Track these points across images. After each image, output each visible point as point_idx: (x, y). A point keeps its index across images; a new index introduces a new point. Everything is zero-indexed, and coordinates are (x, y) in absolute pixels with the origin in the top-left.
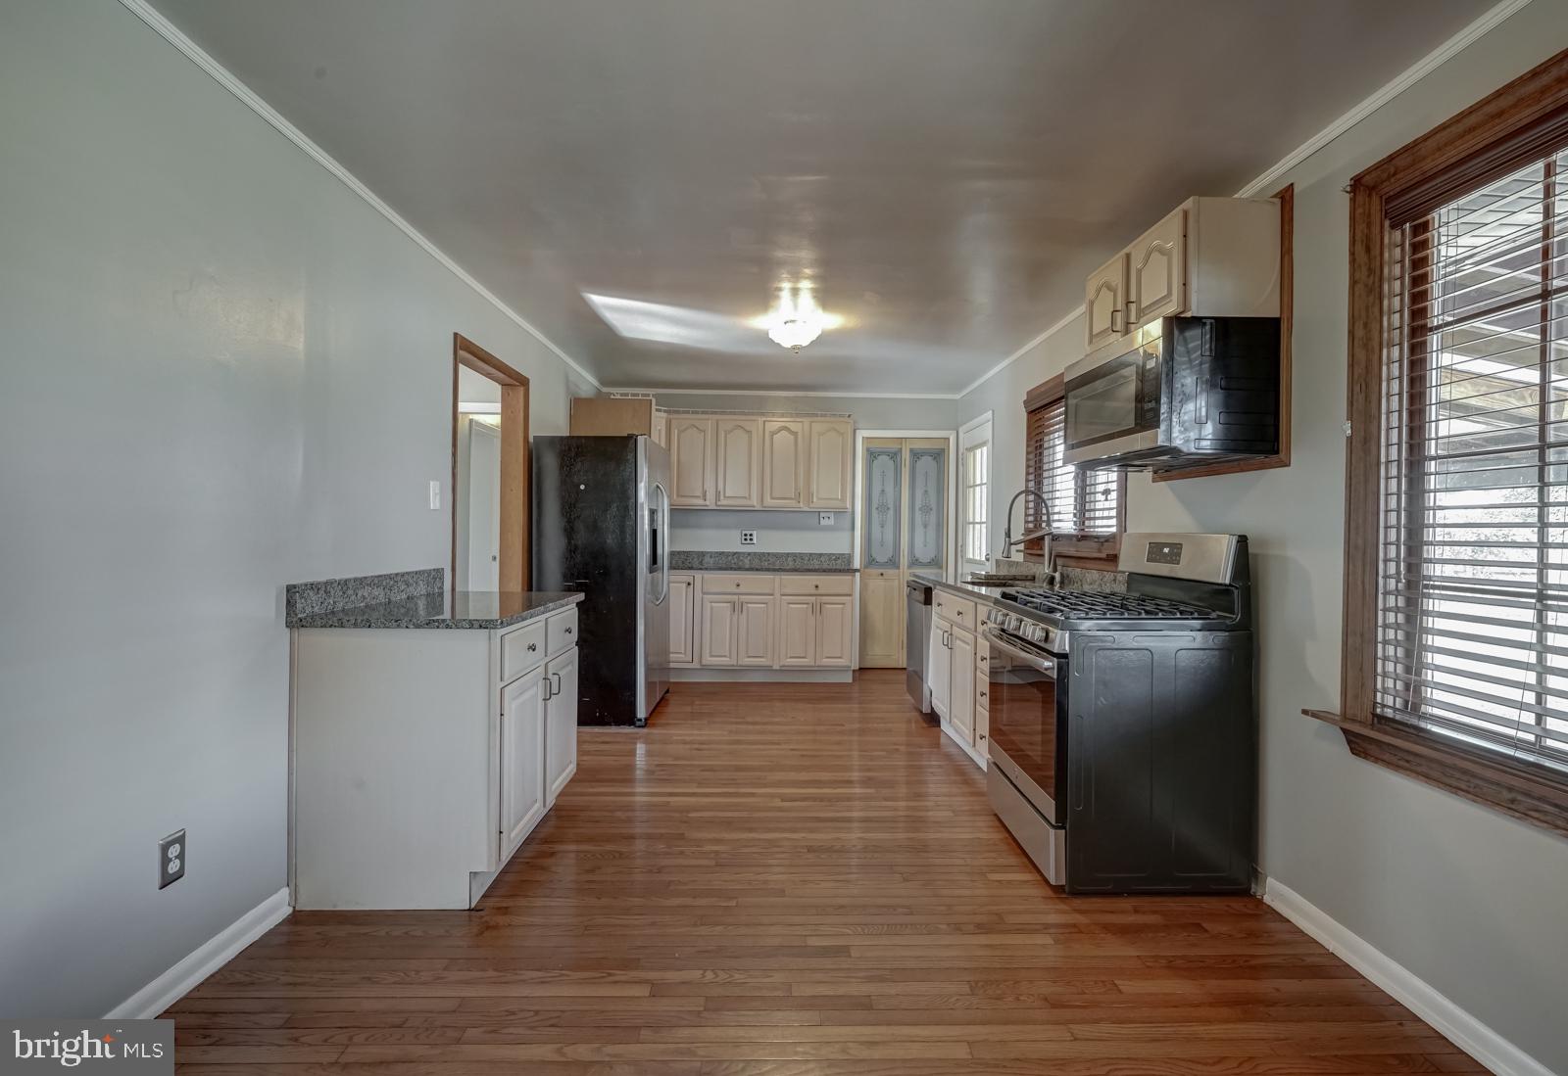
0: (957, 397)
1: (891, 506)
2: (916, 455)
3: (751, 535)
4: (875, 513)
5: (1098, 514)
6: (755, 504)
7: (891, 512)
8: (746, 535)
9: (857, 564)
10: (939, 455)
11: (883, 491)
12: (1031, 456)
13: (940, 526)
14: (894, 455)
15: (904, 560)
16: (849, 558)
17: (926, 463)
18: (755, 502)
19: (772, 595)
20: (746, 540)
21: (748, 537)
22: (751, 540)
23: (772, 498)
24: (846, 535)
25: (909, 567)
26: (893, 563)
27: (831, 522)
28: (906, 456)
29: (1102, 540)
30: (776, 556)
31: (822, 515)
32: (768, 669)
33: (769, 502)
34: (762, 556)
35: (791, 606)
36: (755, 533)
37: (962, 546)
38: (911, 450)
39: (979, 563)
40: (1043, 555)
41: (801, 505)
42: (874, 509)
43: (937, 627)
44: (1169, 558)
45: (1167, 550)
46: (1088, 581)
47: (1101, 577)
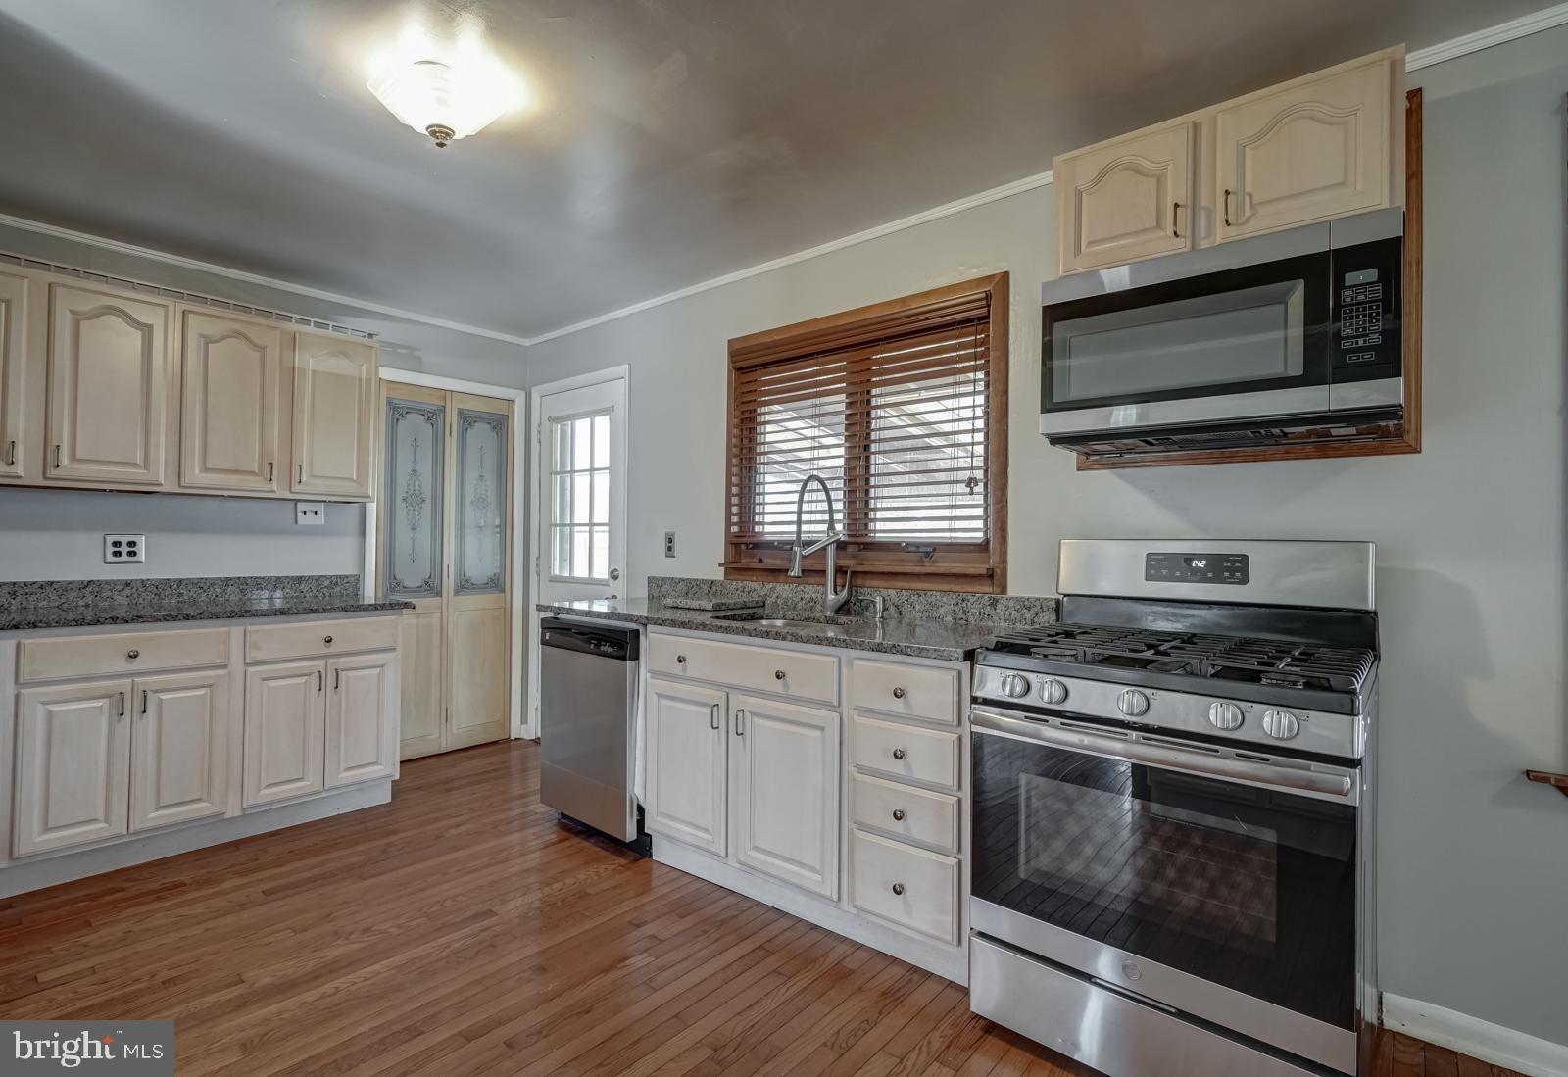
0: (527, 342)
1: (428, 495)
2: (467, 419)
3: (132, 544)
4: (400, 505)
6: (162, 480)
7: (428, 506)
8: (117, 544)
9: (369, 593)
10: (500, 424)
11: (414, 471)
12: (736, 431)
13: (504, 529)
14: (434, 416)
15: (449, 583)
16: (355, 583)
17: (480, 434)
18: (162, 477)
19: (225, 667)
20: (117, 554)
21: (124, 549)
22: (132, 553)
23: (205, 469)
24: (350, 543)
25: (457, 592)
26: (432, 588)
27: (321, 520)
28: (452, 418)
29: (930, 549)
30: (200, 584)
31: (301, 506)
32: (218, 819)
33: (197, 477)
34: (160, 587)
35: (272, 684)
36: (142, 541)
37: (538, 558)
38: (460, 412)
40: (823, 572)
41: (274, 486)
42: (399, 500)
43: (659, 695)
44: (1210, 575)
45: (1202, 564)
46: (918, 607)
47: (954, 601)
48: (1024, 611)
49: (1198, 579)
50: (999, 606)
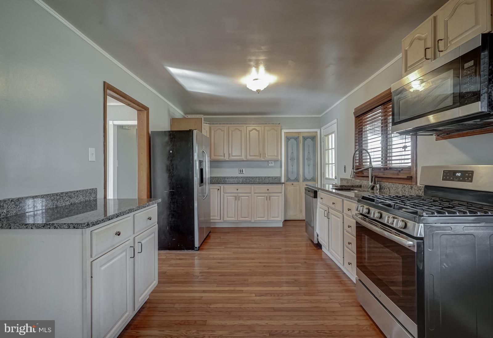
0: (320, 116)
1: (296, 158)
2: (305, 138)
3: (242, 170)
4: (289, 160)
5: (393, 158)
6: (244, 158)
7: (296, 161)
8: (240, 170)
9: (283, 180)
10: (313, 138)
11: (292, 152)
12: (357, 135)
13: (315, 165)
14: (297, 139)
15: (301, 179)
16: (280, 178)
17: (309, 140)
18: (243, 157)
19: (251, 193)
20: (240, 172)
21: (241, 171)
22: (242, 172)
23: (250, 156)
24: (279, 169)
25: (303, 181)
26: (297, 180)
27: (273, 165)
28: (301, 139)
29: (400, 170)
30: (252, 178)
31: (269, 162)
32: (250, 222)
33: (249, 158)
34: (247, 178)
35: (258, 197)
36: (244, 169)
37: (323, 173)
38: (303, 137)
39: (332, 179)
40: (368, 177)
41: (261, 158)
42: (289, 159)
43: (320, 208)
44: (461, 179)
45: (459, 174)
46: (393, 188)
47: (402, 187)
48: (419, 191)
49: (457, 180)
50: (413, 189)
